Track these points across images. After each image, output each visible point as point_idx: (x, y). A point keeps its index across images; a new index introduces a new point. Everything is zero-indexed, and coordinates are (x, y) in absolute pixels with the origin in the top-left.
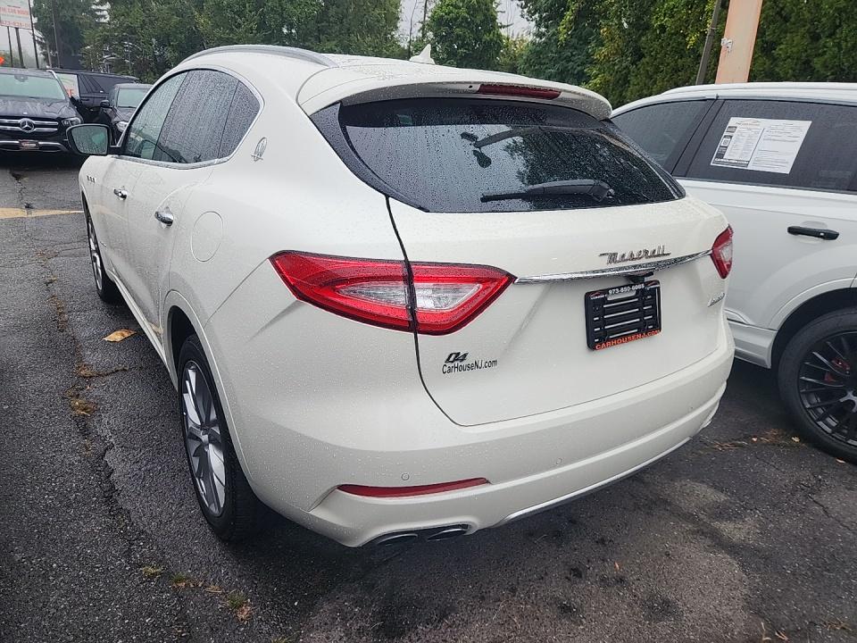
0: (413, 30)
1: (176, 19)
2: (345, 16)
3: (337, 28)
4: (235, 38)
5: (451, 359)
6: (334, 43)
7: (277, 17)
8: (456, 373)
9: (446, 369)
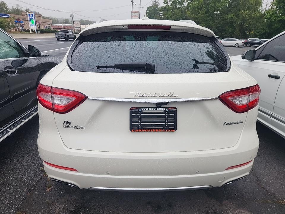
0: (267, 6)
1: (180, 13)
2: (238, 5)
3: (235, 9)
4: (198, 17)
5: (65, 123)
6: (233, 15)
7: (213, 8)
8: (67, 128)
9: (64, 126)
